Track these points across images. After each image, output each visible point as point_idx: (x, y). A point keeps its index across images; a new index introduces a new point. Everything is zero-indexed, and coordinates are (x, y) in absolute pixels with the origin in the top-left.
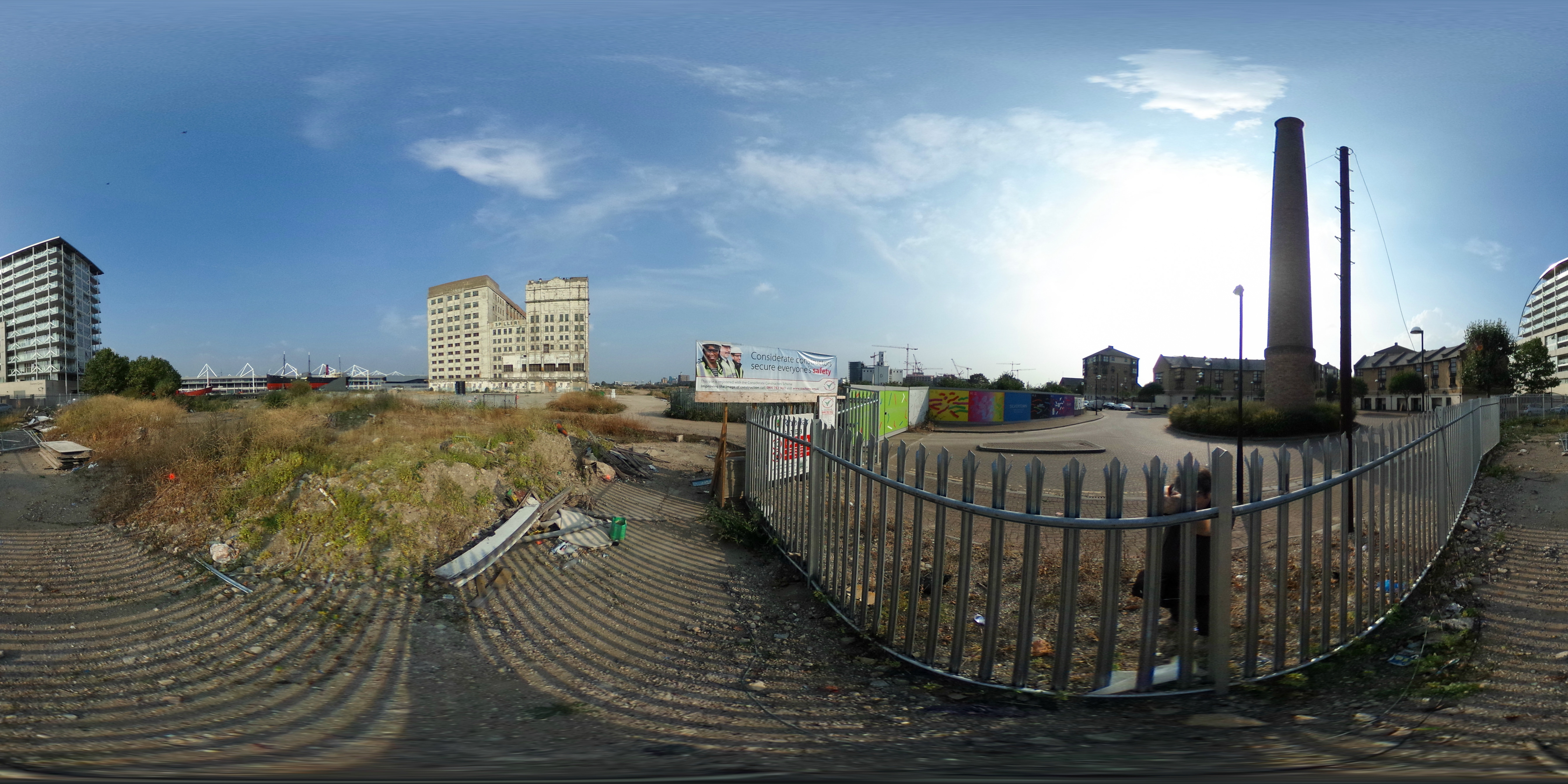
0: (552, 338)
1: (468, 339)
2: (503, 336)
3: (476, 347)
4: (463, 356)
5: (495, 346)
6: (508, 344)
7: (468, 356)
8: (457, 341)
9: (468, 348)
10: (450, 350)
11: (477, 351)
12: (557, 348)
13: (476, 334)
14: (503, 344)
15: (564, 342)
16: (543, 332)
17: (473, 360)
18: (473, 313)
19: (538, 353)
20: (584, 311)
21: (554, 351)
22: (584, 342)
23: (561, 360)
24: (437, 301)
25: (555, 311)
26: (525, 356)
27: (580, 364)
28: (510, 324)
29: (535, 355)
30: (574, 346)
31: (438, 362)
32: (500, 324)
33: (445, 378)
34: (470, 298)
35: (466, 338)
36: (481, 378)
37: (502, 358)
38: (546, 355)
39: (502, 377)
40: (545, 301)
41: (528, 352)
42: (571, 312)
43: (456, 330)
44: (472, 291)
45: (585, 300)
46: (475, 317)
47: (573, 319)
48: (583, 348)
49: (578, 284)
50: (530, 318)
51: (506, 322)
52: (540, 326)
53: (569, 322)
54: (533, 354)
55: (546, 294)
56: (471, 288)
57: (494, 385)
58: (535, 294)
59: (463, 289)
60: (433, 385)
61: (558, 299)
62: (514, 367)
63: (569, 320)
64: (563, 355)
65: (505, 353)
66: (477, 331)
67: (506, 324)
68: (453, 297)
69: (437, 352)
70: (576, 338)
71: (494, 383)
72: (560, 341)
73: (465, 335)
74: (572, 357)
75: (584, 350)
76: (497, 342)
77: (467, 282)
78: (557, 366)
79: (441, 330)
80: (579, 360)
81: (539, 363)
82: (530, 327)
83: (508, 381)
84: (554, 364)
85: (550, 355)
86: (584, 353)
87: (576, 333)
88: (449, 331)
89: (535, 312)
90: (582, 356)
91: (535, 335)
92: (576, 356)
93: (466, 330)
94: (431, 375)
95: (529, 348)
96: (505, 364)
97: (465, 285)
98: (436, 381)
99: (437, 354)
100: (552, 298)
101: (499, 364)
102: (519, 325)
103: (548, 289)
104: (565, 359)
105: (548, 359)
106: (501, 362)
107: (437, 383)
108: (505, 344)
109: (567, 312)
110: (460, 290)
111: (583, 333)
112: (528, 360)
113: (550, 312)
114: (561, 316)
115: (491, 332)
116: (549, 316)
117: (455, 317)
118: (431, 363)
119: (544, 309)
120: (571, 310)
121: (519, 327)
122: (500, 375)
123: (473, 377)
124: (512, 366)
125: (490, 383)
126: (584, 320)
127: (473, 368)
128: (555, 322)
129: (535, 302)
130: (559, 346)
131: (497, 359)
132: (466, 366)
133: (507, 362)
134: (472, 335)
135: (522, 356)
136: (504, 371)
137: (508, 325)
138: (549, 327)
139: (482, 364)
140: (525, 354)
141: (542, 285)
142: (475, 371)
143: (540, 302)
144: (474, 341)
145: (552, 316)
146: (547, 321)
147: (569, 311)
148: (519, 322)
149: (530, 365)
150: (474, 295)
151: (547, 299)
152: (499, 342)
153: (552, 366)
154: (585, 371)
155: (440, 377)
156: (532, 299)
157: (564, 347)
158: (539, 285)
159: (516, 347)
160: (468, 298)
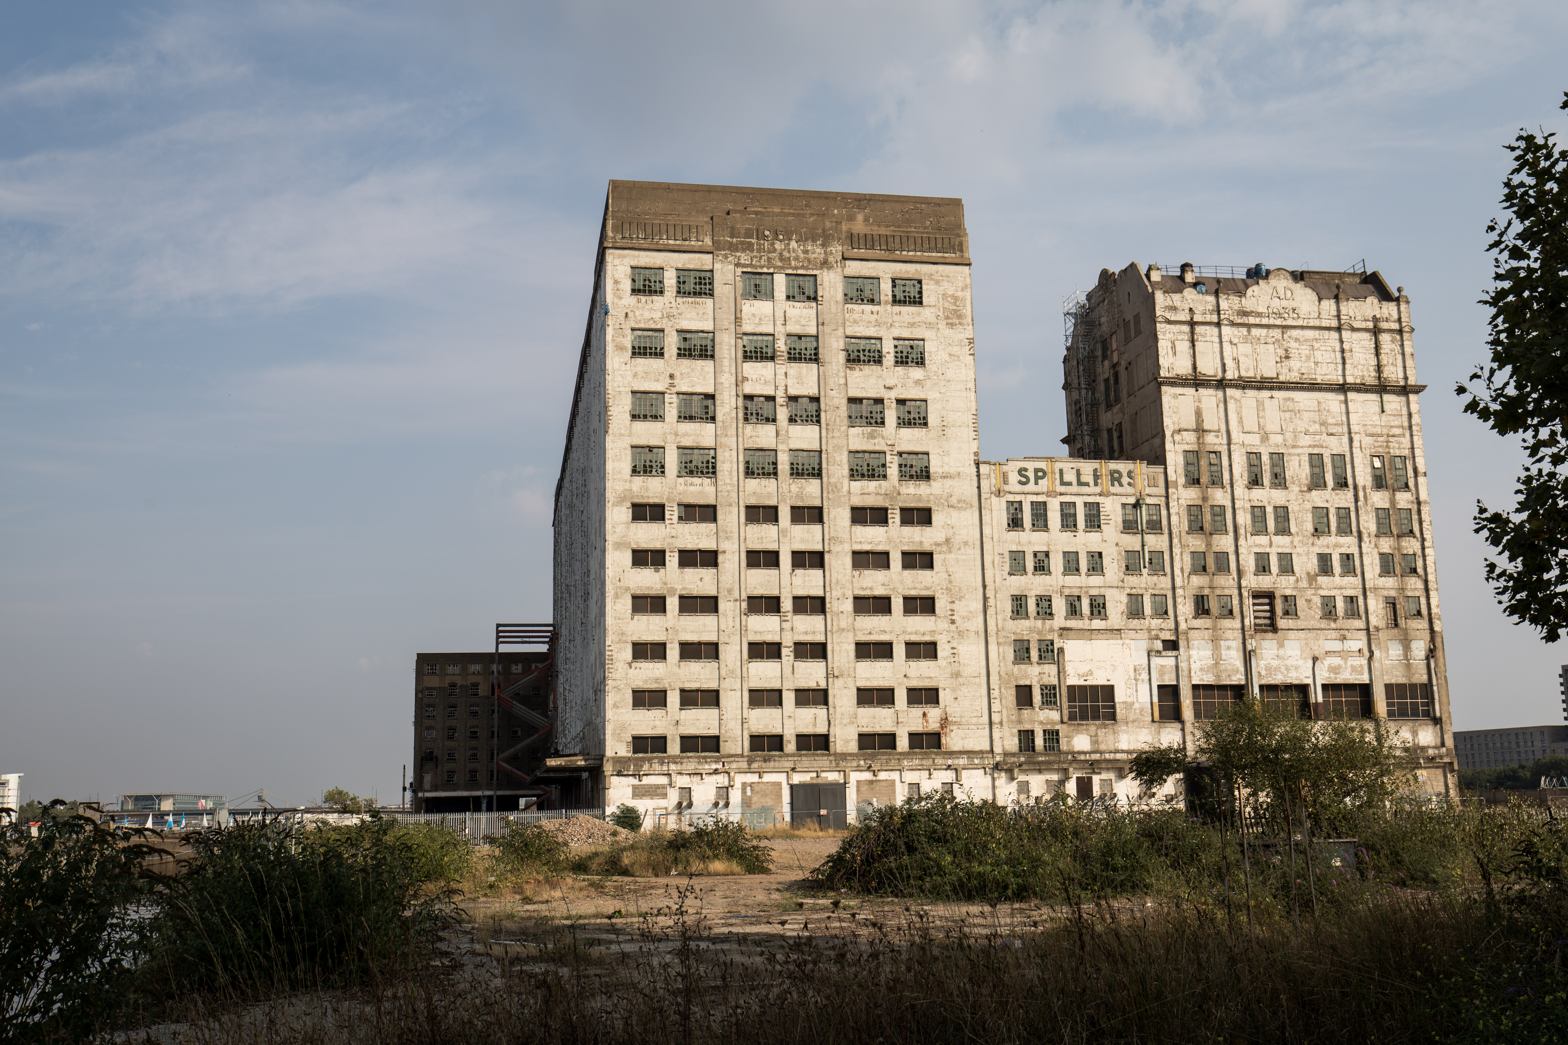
0: (1286, 565)
1: (871, 537)
2: (1056, 540)
3: (918, 582)
4: (845, 628)
5: (1018, 584)
6: (1086, 583)
7: (874, 628)
8: (807, 537)
9: (874, 582)
10: (762, 581)
11: (924, 605)
12: (1310, 612)
13: (920, 516)
14: (1056, 582)
15: (1340, 586)
16: (1242, 531)
17: (899, 651)
18: (893, 395)
19: (1229, 634)
20: (1406, 441)
21: (1300, 624)
22: (1420, 585)
23: (1334, 670)
24: (670, 280)
25: (1289, 435)
26: (1172, 645)
27: (1413, 686)
28: (1090, 479)
29: (1215, 640)
30: (1381, 605)
31: (673, 652)
32: (1040, 474)
33: (726, 748)
34: (875, 308)
35: (859, 529)
36: (952, 754)
37: (1061, 650)
38: (1266, 644)
39: (1064, 747)
40: (1244, 384)
41: (1183, 626)
42: (1356, 444)
43: (797, 472)
44: (885, 271)
45: (1405, 390)
46: (905, 422)
47: (1364, 477)
48: (1419, 613)
49: (1370, 314)
50: (1181, 460)
51: (1069, 467)
52: (1228, 504)
53: (1350, 494)
54: (1207, 634)
55: (1244, 349)
56: (877, 253)
57: (1024, 788)
58: (1193, 342)
59: (836, 249)
60: (639, 792)
61: (1294, 377)
62: (1120, 696)
63: (1350, 481)
64: (1336, 646)
65: (1072, 623)
66: (919, 498)
67: (1070, 477)
68: (780, 281)
69: (672, 591)
70: (1387, 566)
71: (1022, 778)
72: (1323, 580)
73: (854, 509)
74: (1377, 653)
75: (1423, 624)
76: (1030, 564)
77: (860, 217)
78: (1318, 696)
79: (697, 459)
80: (1408, 666)
81: (1238, 679)
82: (1182, 502)
83: (1094, 766)
84: (1303, 689)
85: (1281, 645)
86: (1427, 635)
87: (1386, 545)
88: (749, 472)
89: (1200, 431)
90: (1419, 648)
91: (1209, 545)
92: (1395, 651)
93: (857, 486)
94: (623, 727)
95: (1186, 608)
96: (1073, 680)
97: (844, 227)
98: (657, 767)
99: (672, 604)
100: (1269, 370)
101: (1046, 681)
102: (1130, 490)
103: (1249, 326)
104: (1351, 661)
105: (1275, 663)
106: (1052, 669)
107: (664, 780)
108: (1072, 581)
109: (1338, 445)
110: (817, 252)
111: (1411, 545)
112: (1183, 665)
113: (1265, 438)
114: (1316, 461)
115: (998, 512)
116: (1265, 458)
117: (794, 399)
118: (627, 653)
119: (1240, 421)
120: (1356, 438)
121: (1132, 500)
122: (1052, 736)
123: (903, 743)
124: (1109, 691)
125: (1002, 779)
126: (1411, 484)
127: (901, 697)
128: (1294, 489)
129: (1197, 381)
130: (1317, 600)
131: (1034, 654)
132: (863, 684)
133: (1084, 668)
134: (895, 517)
135: (1159, 645)
136: (1072, 717)
137: (1080, 483)
138: (1269, 510)
139: (957, 675)
140: (1169, 636)
141: (1224, 305)
142: (917, 712)
143: (1221, 384)
144: (906, 548)
145: (1278, 459)
146: (1255, 481)
147: (1345, 439)
148: (1130, 474)
149: (1195, 687)
150: (900, 296)
151: (1251, 374)
152: (1042, 568)
153: (1296, 697)
154: (1437, 721)
155: (690, 743)
156: (1183, 367)
157: (1340, 604)
158: (1211, 299)
159: (1125, 599)
160: (868, 308)
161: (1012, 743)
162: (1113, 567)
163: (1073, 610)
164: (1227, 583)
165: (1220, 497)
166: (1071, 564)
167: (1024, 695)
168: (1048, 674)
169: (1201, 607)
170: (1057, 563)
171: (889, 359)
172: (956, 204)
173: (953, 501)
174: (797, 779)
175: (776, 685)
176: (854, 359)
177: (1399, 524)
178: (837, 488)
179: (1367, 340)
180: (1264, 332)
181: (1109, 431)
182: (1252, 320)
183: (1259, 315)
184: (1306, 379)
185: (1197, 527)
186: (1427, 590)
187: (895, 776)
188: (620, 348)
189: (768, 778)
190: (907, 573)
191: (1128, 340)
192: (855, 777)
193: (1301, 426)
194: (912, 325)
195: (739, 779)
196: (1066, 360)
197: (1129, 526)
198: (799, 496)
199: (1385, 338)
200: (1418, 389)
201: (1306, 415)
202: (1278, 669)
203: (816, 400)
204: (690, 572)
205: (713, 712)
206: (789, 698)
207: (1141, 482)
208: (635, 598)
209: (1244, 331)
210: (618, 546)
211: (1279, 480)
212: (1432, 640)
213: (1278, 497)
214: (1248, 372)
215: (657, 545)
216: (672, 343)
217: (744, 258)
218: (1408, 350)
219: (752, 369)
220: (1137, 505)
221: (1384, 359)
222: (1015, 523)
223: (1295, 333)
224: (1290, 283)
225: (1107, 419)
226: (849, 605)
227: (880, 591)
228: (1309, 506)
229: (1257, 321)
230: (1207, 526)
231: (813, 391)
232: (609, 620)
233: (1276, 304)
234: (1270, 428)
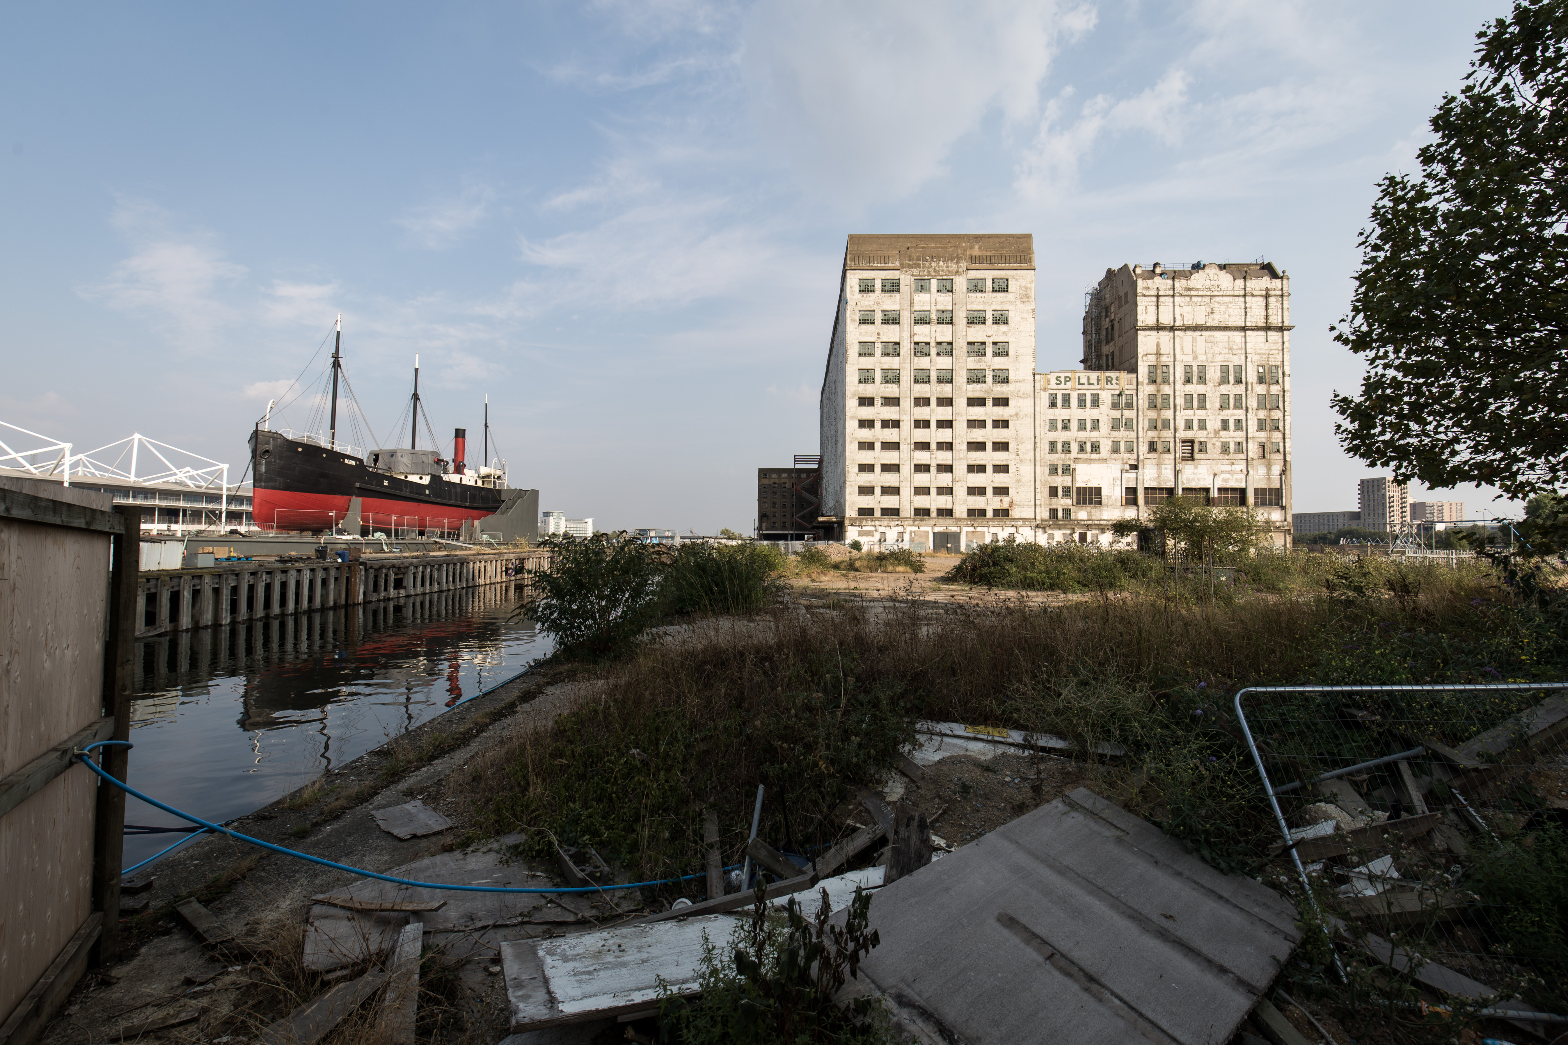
0: (1203, 426)
1: (977, 413)
2: (1075, 413)
3: (1001, 435)
4: (962, 458)
5: (1053, 436)
6: (1089, 435)
7: (977, 457)
8: (944, 413)
9: (978, 435)
10: (921, 435)
11: (1003, 446)
12: (1214, 450)
13: (1003, 402)
14: (1073, 435)
15: (1233, 436)
16: (1178, 408)
17: (989, 469)
18: (991, 340)
19: (1167, 462)
20: (1280, 358)
21: (1208, 456)
22: (1280, 436)
23: (1226, 480)
24: (878, 285)
25: (1210, 356)
26: (1135, 467)
27: (1271, 490)
28: (1095, 382)
29: (1159, 465)
30: (1256, 446)
31: (878, 469)
32: (1067, 379)
33: (902, 514)
34: (983, 295)
35: (971, 409)
36: (1014, 519)
37: (1074, 469)
38: (1187, 467)
39: (1073, 517)
40: (1185, 328)
41: (1141, 457)
42: (1249, 359)
43: (940, 381)
44: (989, 275)
45: (1281, 329)
46: (997, 354)
47: (1252, 377)
48: (1278, 451)
49: (1264, 287)
50: (1146, 371)
51: (1084, 375)
52: (1172, 393)
53: (1243, 387)
54: (1155, 461)
55: (1187, 309)
56: (985, 266)
57: (1051, 537)
58: (1157, 306)
59: (964, 265)
60: (861, 534)
61: (1215, 323)
62: (1104, 493)
63: (1244, 380)
64: (1228, 468)
65: (1081, 456)
66: (1003, 393)
67: (1084, 380)
68: (934, 283)
69: (878, 439)
70: (1262, 425)
71: (1050, 532)
72: (1223, 433)
73: (969, 399)
74: (1251, 472)
75: (1281, 457)
76: (1060, 426)
77: (977, 247)
78: (1215, 494)
79: (891, 375)
80: (1269, 479)
81: (1170, 484)
82: (1146, 393)
83: (1088, 527)
84: (1207, 490)
85: (1196, 467)
86: (1282, 463)
87: (1262, 414)
88: (916, 381)
89: (1158, 354)
90: (1276, 470)
91: (1159, 415)
92: (1262, 471)
93: (971, 387)
94: (854, 504)
95: (1144, 448)
96: (1080, 484)
97: (968, 253)
98: (869, 522)
99: (878, 446)
100: (1201, 321)
101: (1066, 484)
102: (1117, 387)
103: (1191, 296)
104: (1235, 476)
105: (1192, 477)
106: (1070, 478)
107: (873, 529)
108: (1082, 434)
109: (1239, 360)
110: (953, 266)
111: (1277, 414)
112: (1140, 477)
113: (1195, 357)
114: (1225, 369)
115: (1044, 399)
116: (1195, 369)
117: (939, 343)
118: (856, 469)
119: (1182, 348)
120: (1249, 356)
121: (1118, 392)
122: (1067, 512)
123: (990, 514)
124: (1098, 490)
125: (1040, 532)
126: (1280, 381)
127: (990, 491)
128: (1210, 385)
129: (1158, 328)
130: (1219, 444)
131: (1060, 471)
132: (971, 485)
133: (1086, 478)
134: (990, 402)
135: (1128, 467)
136: (1078, 503)
137: (1089, 384)
138: (1195, 396)
139: (1019, 481)
140: (1134, 462)
141: (1177, 285)
142: (997, 498)
143: (1172, 329)
144: (995, 418)
145: (1202, 369)
146: (1188, 381)
147: (1243, 357)
148: (1117, 379)
149: (1146, 489)
150: (996, 288)
151: (1190, 323)
152: (1066, 427)
153: (1202, 495)
154: (1283, 508)
155: (885, 512)
156: (1151, 320)
157: (1232, 447)
158: (1170, 282)
159: (1110, 443)
160: (979, 295)
161: (1046, 515)
162: (1105, 427)
163: (1082, 449)
164: (1168, 435)
165: (1167, 389)
166: (1082, 426)
167: (1053, 492)
168: (1067, 481)
169: (1152, 447)
170: (1074, 425)
171: (989, 321)
172: (1029, 236)
173: (1020, 394)
174: (937, 529)
175: (927, 485)
176: (971, 322)
177: (1271, 403)
178: (960, 388)
179: (1261, 301)
180: (1199, 299)
181: (1107, 356)
182: (1193, 293)
183: (1197, 290)
184: (1223, 324)
185: (1153, 405)
186: (1284, 438)
187: (985, 529)
188: (853, 320)
189: (922, 529)
190: (995, 430)
191: (1120, 307)
192: (965, 529)
193: (1217, 351)
194: (1002, 303)
195: (909, 529)
196: (1085, 319)
197: (1115, 406)
198: (941, 393)
199: (1272, 300)
200: (1289, 328)
201: (1221, 345)
202: (1193, 480)
203: (951, 344)
204: (886, 430)
205: (896, 497)
206: (933, 491)
207: (1123, 382)
208: (860, 443)
209: (1188, 299)
210: (852, 418)
211: (1202, 380)
212: (1285, 465)
213: (1201, 389)
214: (1188, 322)
215: (871, 418)
216: (879, 317)
217: (916, 271)
218: (1285, 306)
219: (919, 329)
220: (1120, 395)
221: (1270, 312)
222: (1053, 405)
223: (1217, 299)
224: (1217, 271)
225: (1106, 349)
226: (965, 446)
227: (980, 440)
228: (1218, 394)
229: (1196, 293)
230: (1159, 405)
231: (949, 340)
232: (848, 453)
233: (1208, 283)
234: (1198, 352)
